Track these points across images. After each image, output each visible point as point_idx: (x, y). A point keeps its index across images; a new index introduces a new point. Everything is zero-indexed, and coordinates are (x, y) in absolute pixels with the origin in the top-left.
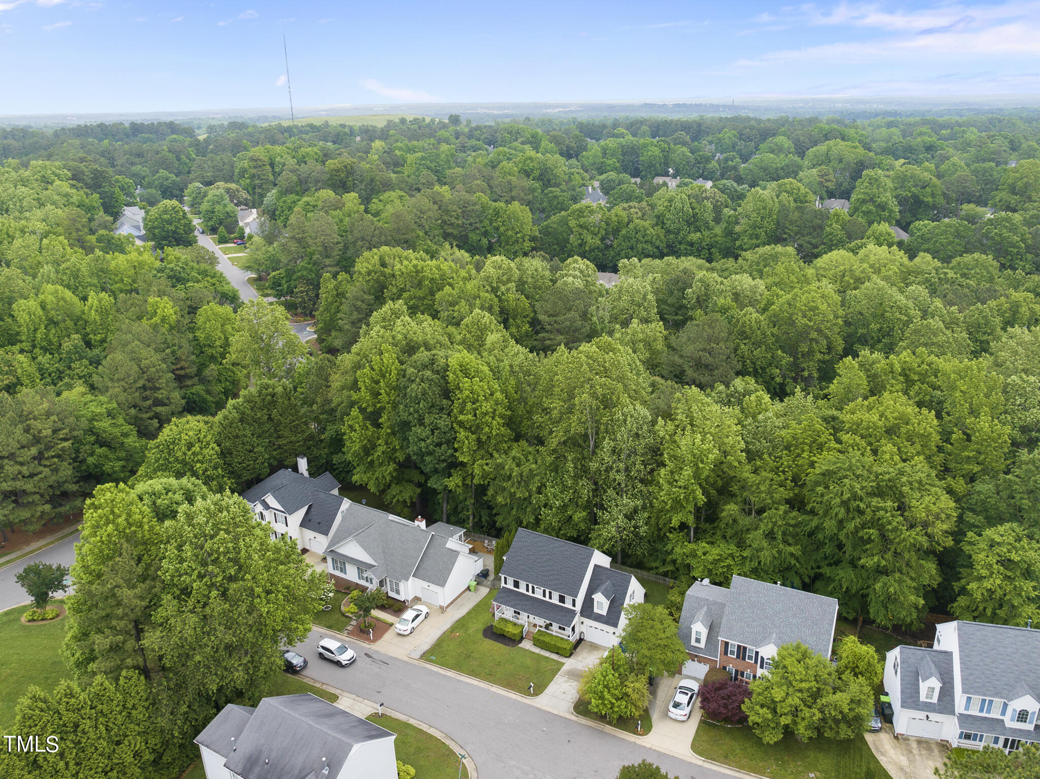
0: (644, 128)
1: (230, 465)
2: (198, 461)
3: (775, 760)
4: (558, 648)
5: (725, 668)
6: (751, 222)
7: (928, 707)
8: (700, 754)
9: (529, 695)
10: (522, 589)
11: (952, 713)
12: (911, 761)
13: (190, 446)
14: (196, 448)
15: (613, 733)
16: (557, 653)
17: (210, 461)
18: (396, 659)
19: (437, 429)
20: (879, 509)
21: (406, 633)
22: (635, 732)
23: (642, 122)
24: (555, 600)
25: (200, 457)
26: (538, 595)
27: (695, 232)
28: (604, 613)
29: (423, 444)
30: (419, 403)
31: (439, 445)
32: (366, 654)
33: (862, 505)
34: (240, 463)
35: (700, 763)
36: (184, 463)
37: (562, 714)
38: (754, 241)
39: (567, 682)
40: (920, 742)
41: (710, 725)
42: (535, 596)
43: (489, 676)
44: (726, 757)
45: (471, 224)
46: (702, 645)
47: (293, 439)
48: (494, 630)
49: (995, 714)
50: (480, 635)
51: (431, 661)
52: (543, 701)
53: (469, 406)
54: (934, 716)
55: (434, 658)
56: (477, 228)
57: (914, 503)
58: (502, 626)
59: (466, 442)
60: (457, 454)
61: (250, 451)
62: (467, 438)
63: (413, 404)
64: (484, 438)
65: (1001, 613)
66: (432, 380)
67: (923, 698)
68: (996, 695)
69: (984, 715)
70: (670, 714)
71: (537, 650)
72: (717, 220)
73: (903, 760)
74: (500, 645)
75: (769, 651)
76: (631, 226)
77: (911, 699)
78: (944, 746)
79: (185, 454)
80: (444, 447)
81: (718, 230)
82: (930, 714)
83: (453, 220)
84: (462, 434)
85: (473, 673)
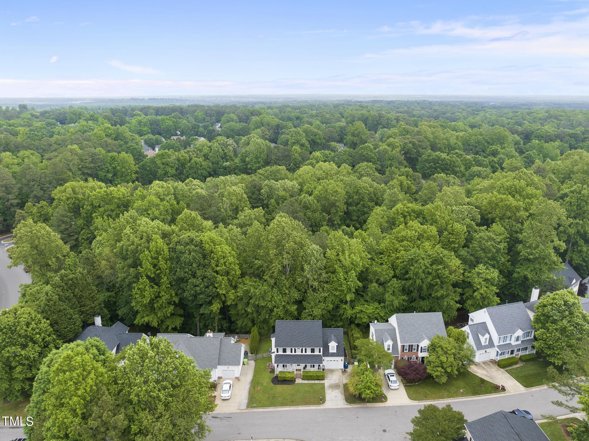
0: (152, 111)
1: (58, 331)
2: (37, 333)
3: (444, 390)
4: (319, 376)
5: (403, 358)
6: (255, 156)
7: (486, 347)
8: (415, 399)
9: (321, 404)
10: (288, 352)
11: (494, 346)
12: (487, 372)
13: (28, 324)
14: (33, 325)
15: (372, 406)
16: (318, 380)
17: (46, 331)
18: (233, 413)
19: (205, 278)
20: (438, 269)
21: (229, 397)
22: (382, 402)
23: (149, 108)
24: (309, 352)
25: (37, 331)
26: (298, 352)
27: (226, 162)
28: (335, 351)
29: (198, 288)
30: (191, 265)
31: (207, 287)
32: (212, 417)
33: (430, 271)
34: (65, 328)
35: (418, 404)
36: (26, 336)
37: (343, 407)
38: (258, 165)
39: (332, 391)
40: (484, 363)
41: (408, 386)
42: (297, 353)
43: (293, 403)
44: (426, 397)
45: (98, 167)
46: (391, 351)
47: (93, 305)
48: (279, 379)
49: (508, 342)
50: (272, 385)
51: (255, 407)
52: (328, 404)
53: (222, 261)
54: (488, 350)
55: (255, 405)
56: (102, 169)
57: (450, 264)
58: (283, 375)
59: (224, 282)
60: (218, 290)
61: (70, 319)
62: (223, 279)
63: (187, 266)
64: (231, 278)
65: (485, 303)
66: (196, 250)
67: (483, 344)
68: (508, 333)
69: (505, 343)
70: (391, 388)
71: (306, 382)
72: (236, 155)
73: (484, 372)
74: (286, 386)
75: (425, 343)
76: (193, 161)
77: (480, 346)
78: (493, 362)
79: (26, 331)
80: (211, 287)
81: (237, 160)
82: (486, 350)
83: (87, 165)
84: (220, 278)
85: (283, 404)
